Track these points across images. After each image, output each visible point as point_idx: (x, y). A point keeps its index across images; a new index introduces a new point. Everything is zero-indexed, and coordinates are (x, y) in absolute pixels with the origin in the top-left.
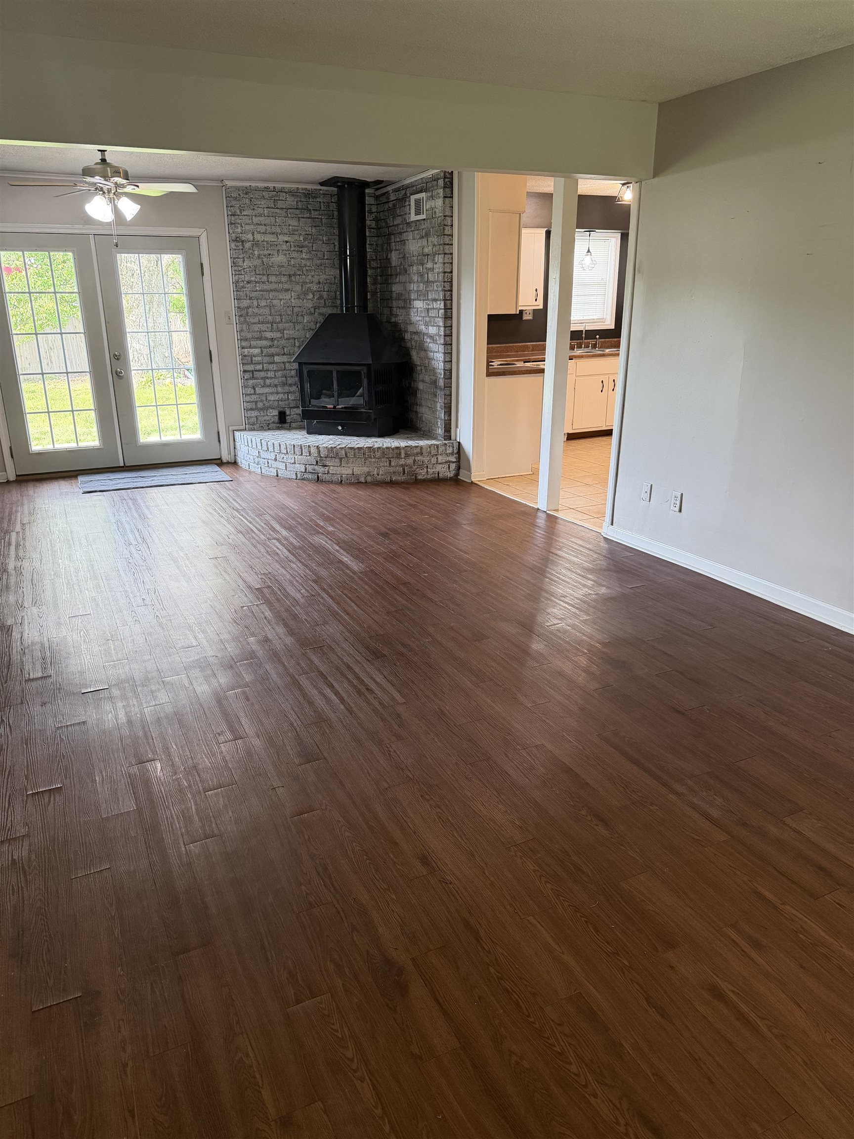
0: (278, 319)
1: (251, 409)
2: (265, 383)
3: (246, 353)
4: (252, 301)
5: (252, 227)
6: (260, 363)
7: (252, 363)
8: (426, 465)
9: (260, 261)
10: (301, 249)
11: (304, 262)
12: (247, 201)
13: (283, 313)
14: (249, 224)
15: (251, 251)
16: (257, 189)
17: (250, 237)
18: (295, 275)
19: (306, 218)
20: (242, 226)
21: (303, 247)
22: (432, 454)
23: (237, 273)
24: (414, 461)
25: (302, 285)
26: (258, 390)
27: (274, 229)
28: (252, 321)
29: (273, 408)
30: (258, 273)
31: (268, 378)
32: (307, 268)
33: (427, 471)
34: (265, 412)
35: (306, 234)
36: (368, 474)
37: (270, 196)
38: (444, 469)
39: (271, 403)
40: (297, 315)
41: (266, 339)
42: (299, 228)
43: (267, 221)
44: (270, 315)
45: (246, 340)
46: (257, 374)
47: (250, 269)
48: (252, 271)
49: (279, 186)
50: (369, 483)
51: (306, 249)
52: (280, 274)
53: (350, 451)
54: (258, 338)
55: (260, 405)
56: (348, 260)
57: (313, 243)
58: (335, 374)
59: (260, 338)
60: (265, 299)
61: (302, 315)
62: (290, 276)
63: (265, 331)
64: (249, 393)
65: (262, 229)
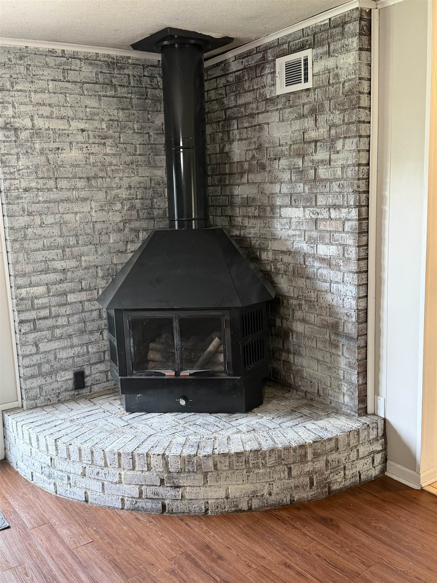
0: (72, 241)
1: (32, 377)
2: (53, 335)
3: (24, 295)
4: (32, 218)
5: (30, 107)
6: (46, 307)
7: (33, 308)
8: (342, 466)
9: (43, 158)
10: (103, 141)
11: (108, 159)
12: (22, 69)
13: (79, 232)
14: (25, 104)
15: (29, 144)
16: (37, 53)
17: (27, 122)
18: (96, 177)
19: (110, 97)
20: (14, 107)
21: (105, 138)
22: (351, 446)
23: (8, 177)
24: (327, 461)
25: (106, 192)
26: (43, 347)
27: (63, 112)
28: (33, 246)
29: (66, 370)
30: (41, 176)
31: (57, 327)
32: (113, 167)
33: (345, 474)
34: (53, 376)
35: (111, 120)
36: (254, 494)
37: (57, 63)
38: (368, 466)
39: (62, 362)
40: (100, 234)
41: (55, 271)
42: (100, 111)
43: (54, 99)
44: (61, 236)
45: (24, 275)
46: (42, 324)
47: (28, 171)
48: (31, 173)
49: (70, 49)
50: (256, 510)
51: (111, 140)
52: (75, 177)
53: (222, 459)
54: (43, 271)
55: (46, 368)
56: (182, 154)
57: (120, 133)
58: (176, 324)
59: (46, 271)
60: (53, 213)
61: (107, 233)
62: (88, 178)
63: (54, 260)
64: (28, 353)
65: (46, 111)
